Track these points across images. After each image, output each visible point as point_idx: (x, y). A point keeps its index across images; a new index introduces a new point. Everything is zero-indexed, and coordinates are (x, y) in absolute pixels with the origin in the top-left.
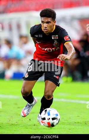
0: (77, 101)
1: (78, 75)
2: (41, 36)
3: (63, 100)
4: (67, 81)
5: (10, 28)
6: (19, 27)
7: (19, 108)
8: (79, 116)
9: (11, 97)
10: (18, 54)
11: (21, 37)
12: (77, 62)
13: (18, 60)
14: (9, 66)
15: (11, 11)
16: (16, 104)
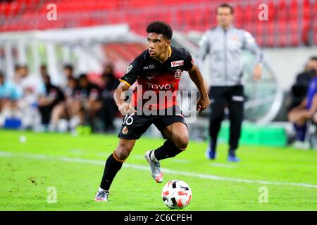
1: (99, 124)
3: (78, 160)
4: (83, 133)
11: (17, 68)
12: (98, 106)
13: (12, 100)
16: (9, 165)
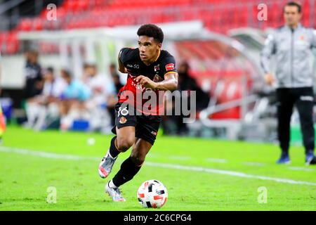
0: (170, 166)
2: (136, 66)
5: (70, 53)
6: (83, 51)
7: (81, 174)
8: (172, 189)
9: (70, 157)
10: (81, 93)
11: (86, 66)
13: (80, 101)
14: (66, 111)
15: (71, 27)
16: (77, 168)
